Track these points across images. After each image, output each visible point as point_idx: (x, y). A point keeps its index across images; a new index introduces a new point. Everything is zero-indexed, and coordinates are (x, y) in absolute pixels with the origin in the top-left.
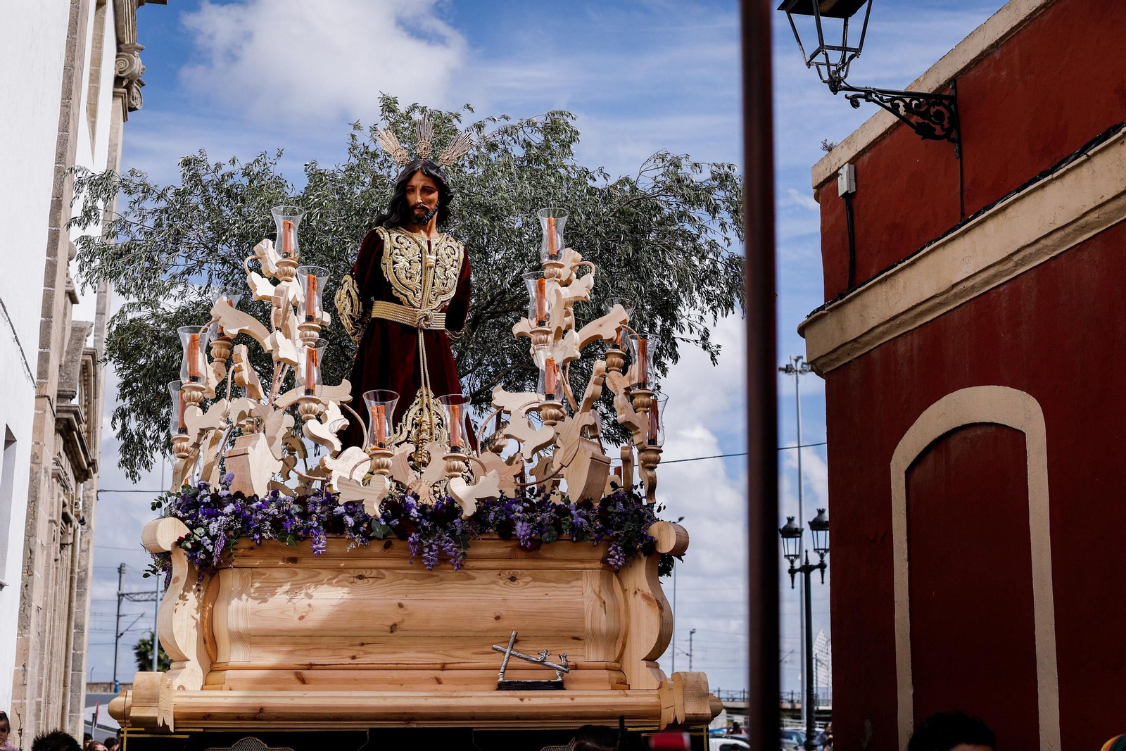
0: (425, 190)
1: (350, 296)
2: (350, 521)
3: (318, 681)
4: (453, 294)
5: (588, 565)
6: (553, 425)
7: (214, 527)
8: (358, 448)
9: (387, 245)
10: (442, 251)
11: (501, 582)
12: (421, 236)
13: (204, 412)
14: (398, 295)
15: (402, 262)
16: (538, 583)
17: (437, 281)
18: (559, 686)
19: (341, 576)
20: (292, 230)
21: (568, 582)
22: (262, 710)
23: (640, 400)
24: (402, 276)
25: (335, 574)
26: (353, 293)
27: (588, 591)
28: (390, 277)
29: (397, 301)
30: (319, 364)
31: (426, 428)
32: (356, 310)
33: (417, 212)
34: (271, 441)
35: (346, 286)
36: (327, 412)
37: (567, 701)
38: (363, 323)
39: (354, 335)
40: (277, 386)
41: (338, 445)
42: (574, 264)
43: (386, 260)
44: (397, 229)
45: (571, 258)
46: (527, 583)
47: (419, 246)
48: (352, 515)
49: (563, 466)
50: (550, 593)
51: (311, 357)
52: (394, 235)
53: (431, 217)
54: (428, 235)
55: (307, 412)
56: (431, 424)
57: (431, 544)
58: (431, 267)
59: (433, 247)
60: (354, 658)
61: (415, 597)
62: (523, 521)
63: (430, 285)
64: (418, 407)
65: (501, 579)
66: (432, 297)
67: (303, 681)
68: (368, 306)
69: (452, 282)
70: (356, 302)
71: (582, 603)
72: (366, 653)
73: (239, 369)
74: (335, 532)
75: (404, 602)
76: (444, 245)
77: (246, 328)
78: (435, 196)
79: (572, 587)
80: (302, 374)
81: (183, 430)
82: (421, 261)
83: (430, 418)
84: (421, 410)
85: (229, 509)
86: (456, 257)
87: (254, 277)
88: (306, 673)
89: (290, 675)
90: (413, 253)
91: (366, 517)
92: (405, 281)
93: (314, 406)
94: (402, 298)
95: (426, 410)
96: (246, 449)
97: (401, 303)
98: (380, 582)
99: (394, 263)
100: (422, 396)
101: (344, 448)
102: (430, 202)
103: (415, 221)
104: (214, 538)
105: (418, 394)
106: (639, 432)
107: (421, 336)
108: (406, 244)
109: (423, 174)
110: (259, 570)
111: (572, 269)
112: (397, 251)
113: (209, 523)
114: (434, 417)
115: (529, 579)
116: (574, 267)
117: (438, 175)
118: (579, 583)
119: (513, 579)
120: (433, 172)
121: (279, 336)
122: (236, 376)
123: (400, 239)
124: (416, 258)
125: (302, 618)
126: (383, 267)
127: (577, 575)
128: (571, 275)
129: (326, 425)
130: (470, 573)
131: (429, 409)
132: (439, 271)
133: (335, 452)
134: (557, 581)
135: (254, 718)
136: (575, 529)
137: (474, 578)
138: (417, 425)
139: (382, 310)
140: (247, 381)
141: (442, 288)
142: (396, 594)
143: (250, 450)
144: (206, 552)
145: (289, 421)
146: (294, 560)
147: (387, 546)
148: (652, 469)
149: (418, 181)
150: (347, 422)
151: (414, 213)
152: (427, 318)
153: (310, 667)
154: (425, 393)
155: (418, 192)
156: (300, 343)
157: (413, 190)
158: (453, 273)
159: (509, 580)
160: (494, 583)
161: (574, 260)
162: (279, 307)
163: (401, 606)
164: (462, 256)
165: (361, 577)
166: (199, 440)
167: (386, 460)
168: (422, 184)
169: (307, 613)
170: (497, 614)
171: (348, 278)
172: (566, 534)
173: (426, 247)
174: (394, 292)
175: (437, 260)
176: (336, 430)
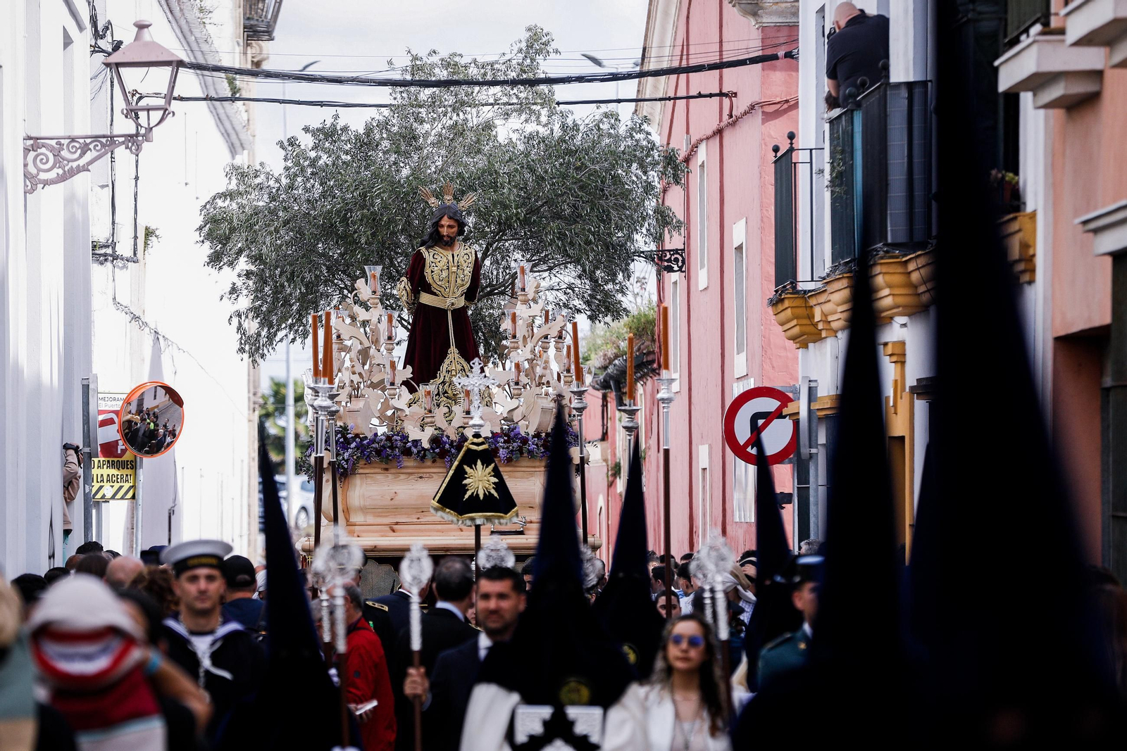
0: (450, 227)
1: (406, 289)
2: (415, 450)
3: (401, 531)
4: (468, 285)
5: (537, 469)
6: (518, 398)
7: (346, 455)
9: (428, 260)
10: (460, 259)
12: (448, 252)
14: (434, 290)
15: (437, 271)
16: (512, 479)
17: (458, 279)
18: (521, 533)
19: (411, 477)
21: (528, 478)
22: (375, 547)
24: (437, 279)
25: (407, 476)
26: (408, 288)
27: (538, 483)
28: (430, 280)
29: (435, 294)
32: (410, 297)
33: (445, 238)
35: (403, 283)
37: (524, 541)
38: (414, 305)
43: (427, 269)
44: (433, 249)
47: (447, 258)
48: (416, 447)
49: (525, 415)
50: (518, 484)
52: (432, 253)
54: (453, 250)
56: (457, 370)
58: (454, 272)
59: (455, 257)
60: (418, 518)
62: (503, 448)
63: (454, 282)
64: (449, 361)
66: (456, 289)
67: (394, 531)
68: (417, 296)
69: (468, 277)
70: (410, 293)
71: (534, 489)
72: (424, 516)
74: (407, 456)
76: (462, 254)
78: (456, 230)
79: (529, 481)
82: (448, 269)
85: (353, 445)
86: (470, 260)
87: (357, 308)
88: (395, 527)
89: (387, 528)
90: (443, 264)
91: (424, 449)
92: (439, 282)
95: (453, 360)
96: (358, 408)
97: (437, 295)
98: (430, 479)
99: (432, 271)
100: (451, 354)
102: (453, 233)
103: (444, 244)
104: (347, 461)
105: (449, 353)
107: (449, 313)
108: (439, 258)
109: (449, 216)
110: (369, 475)
112: (434, 264)
113: (344, 453)
114: (458, 365)
118: (533, 478)
120: (455, 216)
123: (436, 256)
124: (445, 267)
125: (392, 499)
126: (425, 275)
127: (532, 474)
129: (401, 401)
131: (456, 361)
132: (460, 272)
134: (522, 478)
135: (372, 551)
136: (530, 452)
138: (449, 372)
139: (426, 299)
141: (461, 283)
144: (343, 468)
146: (386, 469)
147: (434, 461)
149: (445, 221)
151: (443, 239)
152: (453, 302)
153: (397, 523)
154: (452, 352)
155: (446, 227)
157: (443, 226)
158: (469, 272)
164: (474, 257)
165: (421, 477)
168: (448, 224)
169: (395, 497)
171: (404, 278)
172: (526, 455)
173: (451, 258)
174: (432, 288)
175: (458, 266)
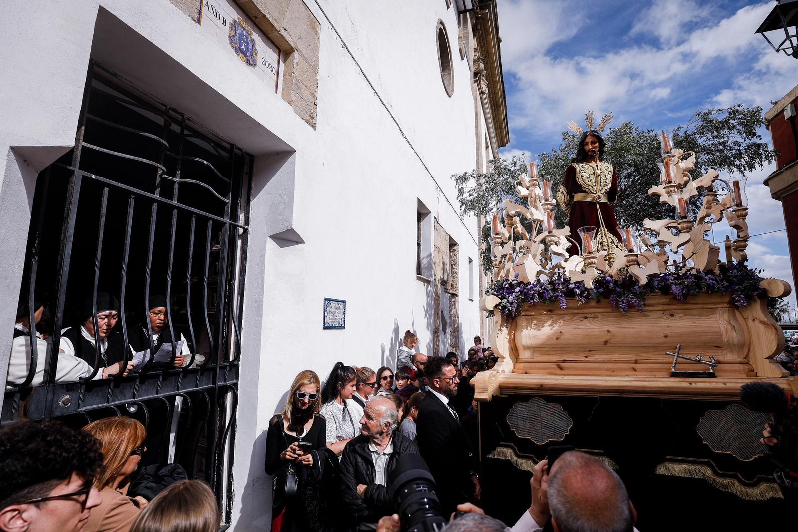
0: (593, 143)
1: (563, 194)
2: (578, 291)
3: (568, 369)
4: (610, 186)
5: (719, 306)
6: (688, 232)
7: (511, 298)
8: (577, 256)
9: (578, 169)
10: (603, 168)
11: (665, 317)
12: (593, 164)
13: (503, 248)
14: (585, 190)
15: (585, 175)
16: (688, 317)
17: (602, 181)
18: (712, 376)
19: (575, 318)
20: (534, 166)
21: (707, 316)
22: (541, 386)
23: (739, 213)
24: (586, 181)
25: (572, 316)
26: (564, 193)
27: (721, 320)
28: (581, 183)
29: (585, 192)
30: (553, 218)
31: (606, 244)
32: (566, 199)
33: (589, 153)
34: (534, 257)
35: (561, 190)
36: (560, 241)
37: (721, 386)
38: (570, 205)
39: (566, 210)
40: (535, 233)
41: (567, 255)
42: (680, 155)
43: (578, 175)
44: (581, 162)
45: (677, 153)
46: (681, 317)
47: (592, 167)
48: (578, 288)
49: (694, 254)
50: (696, 322)
51: (549, 216)
52: (580, 165)
53: (597, 154)
54: (596, 163)
55: (550, 242)
56: (608, 243)
57: (623, 300)
58: (599, 175)
59: (599, 167)
60: (586, 357)
61: (616, 326)
62: (676, 285)
63: (600, 183)
64: (601, 236)
65: (665, 315)
66: (601, 188)
67: (561, 369)
68: (572, 197)
69: (610, 180)
70: (566, 196)
71: (719, 327)
72: (592, 355)
73: (516, 227)
74: (570, 297)
75: (611, 329)
76: (604, 166)
77: (519, 210)
78: (597, 144)
79: (710, 318)
80: (545, 225)
81: (495, 257)
82: (594, 174)
83: (607, 240)
84: (602, 237)
85: (517, 289)
86: (610, 170)
87: (519, 188)
88: (562, 365)
89: (554, 366)
90: (590, 171)
91: (586, 289)
92: (588, 183)
93: (553, 238)
94: (587, 190)
95: (604, 237)
96: (523, 262)
97: (587, 193)
98: (596, 319)
99: (582, 176)
100: (602, 231)
101: (570, 256)
102: (595, 147)
103: (590, 157)
104: (511, 303)
105: (600, 230)
106: (743, 230)
107: (598, 205)
108: (586, 167)
109: (591, 135)
110: (534, 316)
111: (679, 157)
112: (583, 171)
113: (509, 297)
114: (609, 239)
115: (682, 315)
116: (680, 156)
117: (598, 134)
118: (715, 316)
119: (672, 315)
120: (596, 134)
121: (533, 210)
122: (515, 230)
123: (583, 166)
124: (592, 173)
125: (557, 338)
126: (577, 179)
127: (712, 311)
128: (679, 160)
129: (560, 247)
130: (646, 313)
131: (606, 236)
132: (603, 177)
133: (566, 259)
134: (700, 315)
135: (538, 389)
136: (710, 288)
137: (649, 316)
138: (601, 243)
139: (578, 197)
140: (520, 232)
141: (605, 184)
142: (605, 325)
143: (525, 262)
144: (509, 310)
145: (542, 247)
146: (551, 311)
147: (598, 301)
148: (742, 251)
149: (589, 139)
150: (570, 244)
151: (588, 154)
152: (600, 197)
153: (564, 361)
154: (603, 229)
155: (589, 144)
156: (543, 212)
157: (587, 144)
158: (610, 177)
159: (670, 316)
160: (661, 317)
161: (679, 153)
162: (531, 198)
163: (609, 331)
164: (613, 170)
165: (586, 317)
166: (501, 260)
167: (593, 260)
168: (591, 140)
169: (560, 336)
170: (665, 334)
171: (562, 187)
172: (704, 290)
173: (596, 167)
174: (583, 189)
175: (601, 172)
176: (565, 248)
